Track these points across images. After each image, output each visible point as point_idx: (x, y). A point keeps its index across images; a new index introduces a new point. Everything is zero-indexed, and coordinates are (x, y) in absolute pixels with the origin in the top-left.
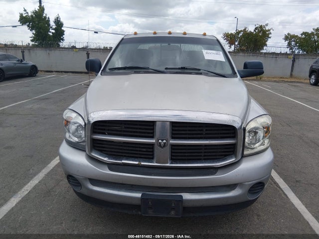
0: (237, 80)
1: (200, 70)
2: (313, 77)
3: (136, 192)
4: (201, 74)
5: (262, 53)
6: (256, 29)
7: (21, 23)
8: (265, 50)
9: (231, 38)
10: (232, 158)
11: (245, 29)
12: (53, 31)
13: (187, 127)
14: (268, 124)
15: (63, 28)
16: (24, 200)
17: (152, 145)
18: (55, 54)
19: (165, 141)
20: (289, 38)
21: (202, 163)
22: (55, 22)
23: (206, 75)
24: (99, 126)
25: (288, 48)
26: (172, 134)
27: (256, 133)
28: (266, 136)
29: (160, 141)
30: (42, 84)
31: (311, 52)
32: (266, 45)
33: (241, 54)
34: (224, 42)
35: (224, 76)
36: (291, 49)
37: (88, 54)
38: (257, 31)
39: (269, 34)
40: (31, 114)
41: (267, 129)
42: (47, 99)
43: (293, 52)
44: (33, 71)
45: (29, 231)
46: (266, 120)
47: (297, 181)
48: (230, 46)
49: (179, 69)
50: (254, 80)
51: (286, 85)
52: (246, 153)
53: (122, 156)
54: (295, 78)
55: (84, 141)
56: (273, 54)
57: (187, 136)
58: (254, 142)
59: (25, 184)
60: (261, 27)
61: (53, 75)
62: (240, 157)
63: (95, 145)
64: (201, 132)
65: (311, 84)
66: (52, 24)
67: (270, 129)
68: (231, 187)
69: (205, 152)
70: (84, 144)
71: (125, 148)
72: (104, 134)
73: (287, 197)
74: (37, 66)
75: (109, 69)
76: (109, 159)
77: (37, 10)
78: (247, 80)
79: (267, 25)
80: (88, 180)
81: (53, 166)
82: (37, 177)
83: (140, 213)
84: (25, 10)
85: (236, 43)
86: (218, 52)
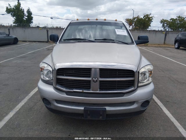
0: (134, 46)
1: (114, 40)
2: (176, 44)
3: (81, 107)
4: (114, 42)
5: (148, 30)
6: (144, 16)
7: (7, 12)
8: (150, 29)
9: (130, 22)
10: (132, 88)
11: (138, 17)
12: (26, 17)
13: (108, 71)
14: (151, 69)
15: (32, 16)
16: (17, 113)
17: (90, 81)
18: (28, 31)
19: (96, 79)
20: (163, 22)
21: (116, 91)
22: (27, 12)
23: (117, 43)
24: (60, 71)
25: (162, 27)
26: (100, 75)
27: (145, 74)
28: (150, 76)
29: (94, 79)
30: (21, 49)
31: (176, 30)
32: (150, 26)
33: (136, 31)
34: (126, 24)
35: (127, 44)
36: (164, 28)
37: (48, 31)
38: (145, 18)
39: (151, 20)
40: (16, 66)
41: (151, 72)
42: (25, 57)
43: (165, 30)
44: (15, 41)
45: (22, 129)
46: (150, 67)
47: (167, 101)
48: (129, 27)
49: (102, 40)
50: (143, 46)
51: (161, 49)
52: (139, 85)
53: (73, 87)
54: (167, 45)
55: (52, 80)
56: (154, 31)
57: (108, 76)
58: (144, 79)
59: (17, 105)
60: (147, 15)
61: (27, 43)
62: (136, 87)
63: (59, 81)
64: (116, 74)
65: (176, 48)
66: (26, 13)
67: (152, 72)
68: (132, 103)
69: (118, 85)
70: (52, 81)
71: (75, 83)
72: (63, 75)
73: (162, 110)
74: (18, 38)
75: (64, 40)
76: (66, 89)
77: (16, 5)
78: (139, 46)
79: (150, 14)
80: (55, 101)
81: (32, 95)
82: (23, 101)
83: (83, 118)
84: (9, 5)
85: (133, 25)
86: (124, 30)
